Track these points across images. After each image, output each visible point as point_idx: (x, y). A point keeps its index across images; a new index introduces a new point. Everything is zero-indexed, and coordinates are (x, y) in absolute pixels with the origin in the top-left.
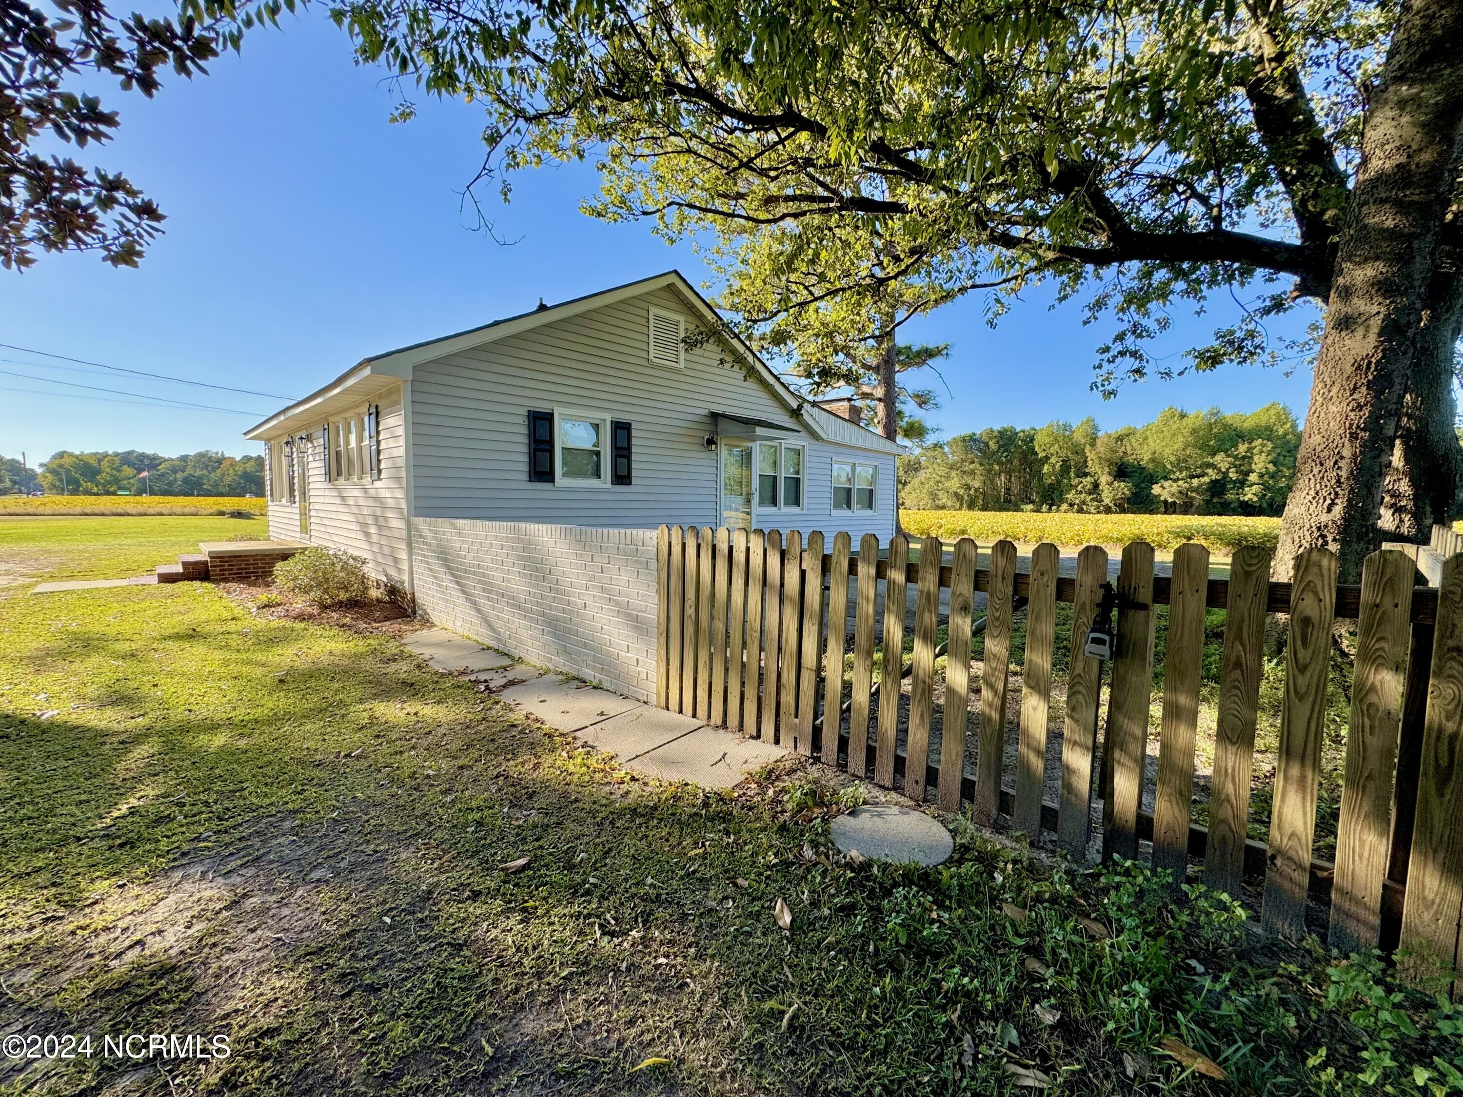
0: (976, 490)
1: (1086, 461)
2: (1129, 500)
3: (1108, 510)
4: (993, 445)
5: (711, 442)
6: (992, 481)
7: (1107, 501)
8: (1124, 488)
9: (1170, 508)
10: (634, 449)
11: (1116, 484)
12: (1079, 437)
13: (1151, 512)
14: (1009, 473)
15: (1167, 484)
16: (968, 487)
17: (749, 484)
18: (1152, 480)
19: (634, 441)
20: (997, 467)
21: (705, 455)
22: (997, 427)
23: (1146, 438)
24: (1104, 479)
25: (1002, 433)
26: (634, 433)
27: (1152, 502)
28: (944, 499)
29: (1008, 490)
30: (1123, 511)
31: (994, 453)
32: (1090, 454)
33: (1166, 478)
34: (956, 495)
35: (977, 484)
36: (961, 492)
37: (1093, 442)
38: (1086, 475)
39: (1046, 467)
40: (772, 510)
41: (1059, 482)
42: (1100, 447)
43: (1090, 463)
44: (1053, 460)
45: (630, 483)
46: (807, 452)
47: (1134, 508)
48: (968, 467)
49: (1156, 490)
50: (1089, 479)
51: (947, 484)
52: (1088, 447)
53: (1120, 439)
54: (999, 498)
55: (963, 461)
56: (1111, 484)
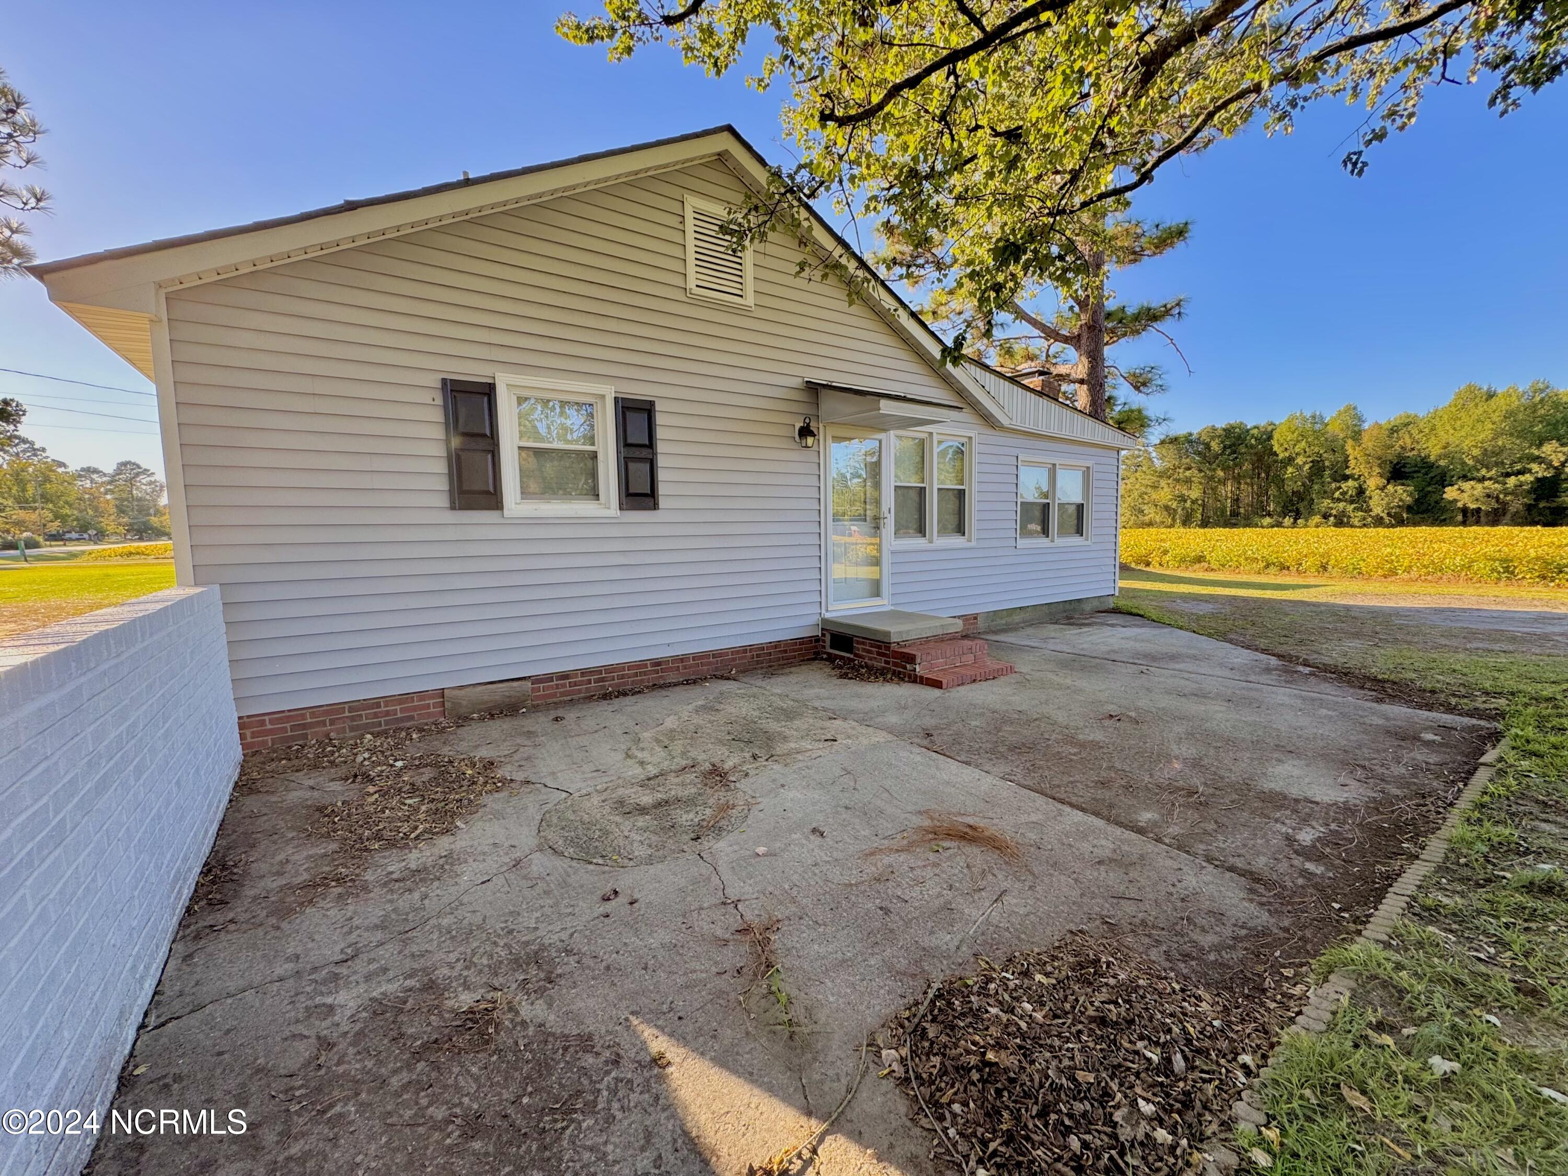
0: (1193, 502)
1: (1346, 461)
2: (1409, 509)
3: (1379, 522)
4: (1215, 446)
5: (805, 432)
6: (1214, 489)
7: (1377, 510)
8: (1402, 493)
9: (1470, 517)
10: (661, 447)
11: (1390, 488)
12: (1335, 429)
13: (1443, 523)
14: (1237, 479)
15: (1467, 486)
16: (1182, 499)
17: (877, 502)
18: (1443, 479)
19: (660, 433)
20: (1220, 473)
21: (795, 455)
22: (1221, 424)
23: (1433, 429)
24: (1373, 483)
25: (1228, 431)
26: (660, 419)
27: (1444, 510)
28: (1151, 513)
29: (1236, 501)
30: (1401, 523)
31: (1216, 457)
32: (1351, 449)
33: (1465, 478)
34: (1167, 508)
35: (1195, 493)
36: (1174, 505)
37: (1357, 435)
38: (1346, 478)
39: (1290, 470)
40: (919, 542)
41: (1307, 489)
42: (1368, 442)
43: (1352, 463)
44: (1300, 460)
45: (655, 507)
46: (976, 448)
47: (1417, 518)
48: (1182, 474)
49: (1450, 493)
50: (1350, 483)
51: (1154, 496)
52: (1350, 442)
53: (1393, 430)
54: (1223, 510)
55: (1175, 468)
56: (1383, 489)
